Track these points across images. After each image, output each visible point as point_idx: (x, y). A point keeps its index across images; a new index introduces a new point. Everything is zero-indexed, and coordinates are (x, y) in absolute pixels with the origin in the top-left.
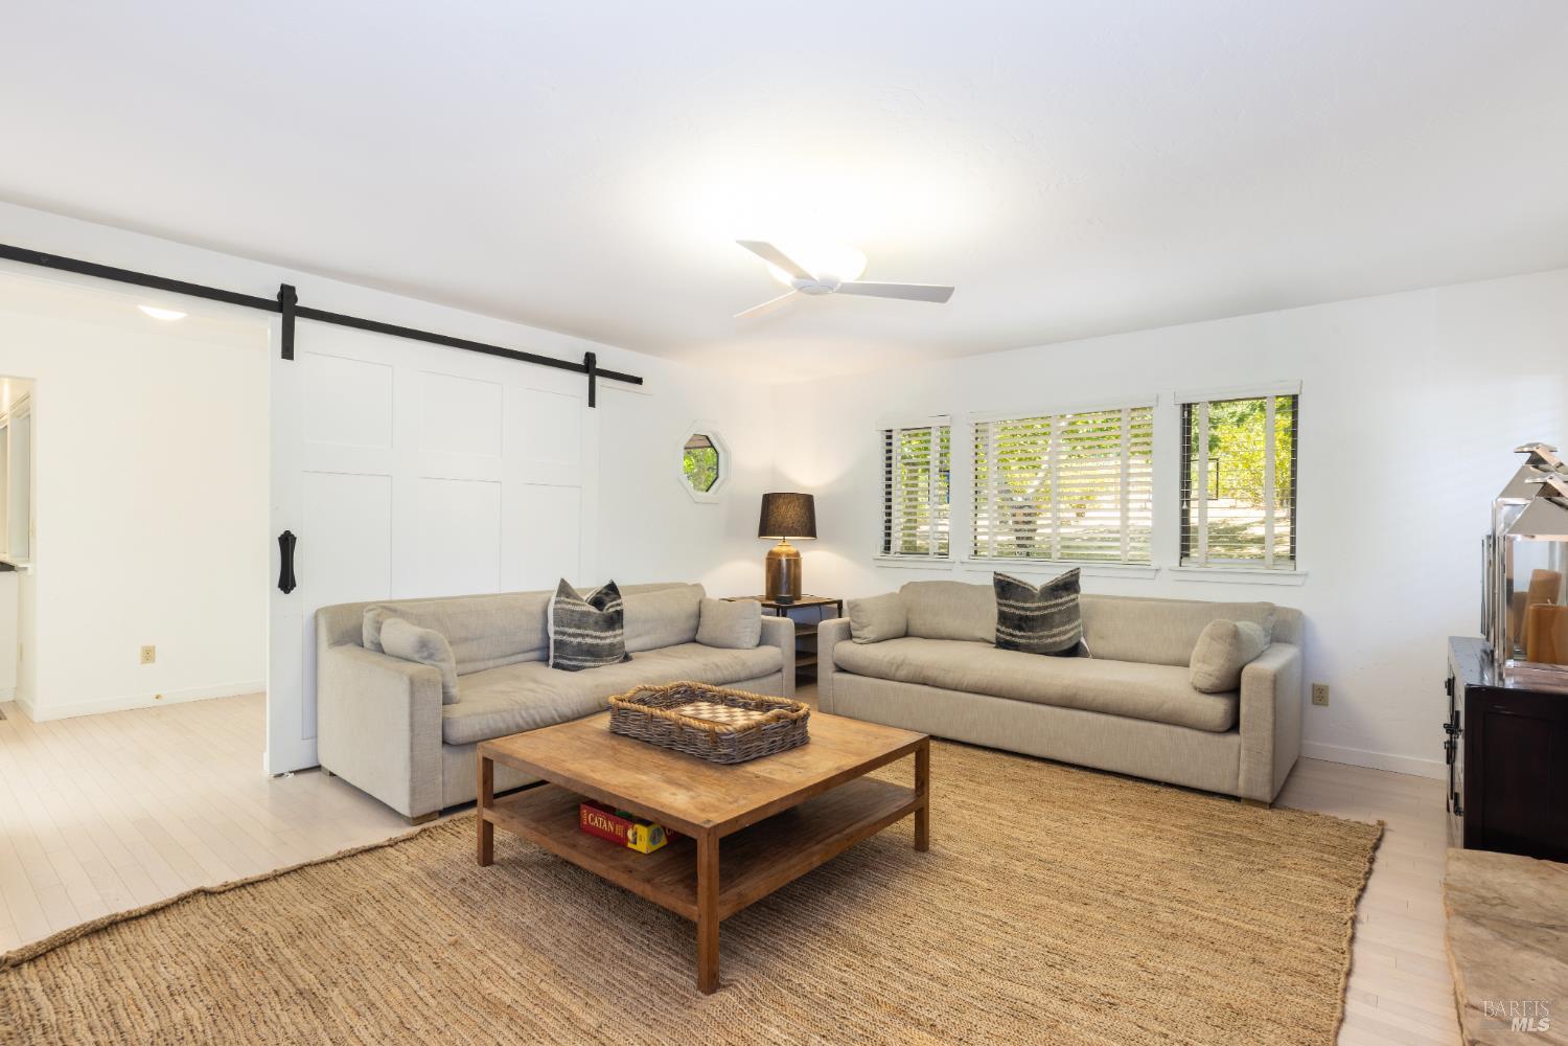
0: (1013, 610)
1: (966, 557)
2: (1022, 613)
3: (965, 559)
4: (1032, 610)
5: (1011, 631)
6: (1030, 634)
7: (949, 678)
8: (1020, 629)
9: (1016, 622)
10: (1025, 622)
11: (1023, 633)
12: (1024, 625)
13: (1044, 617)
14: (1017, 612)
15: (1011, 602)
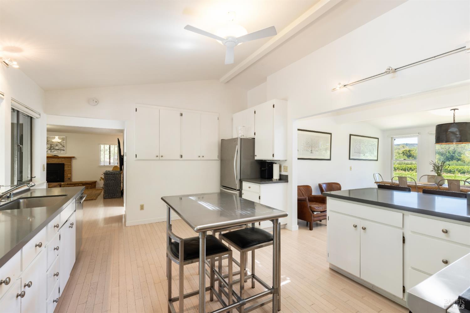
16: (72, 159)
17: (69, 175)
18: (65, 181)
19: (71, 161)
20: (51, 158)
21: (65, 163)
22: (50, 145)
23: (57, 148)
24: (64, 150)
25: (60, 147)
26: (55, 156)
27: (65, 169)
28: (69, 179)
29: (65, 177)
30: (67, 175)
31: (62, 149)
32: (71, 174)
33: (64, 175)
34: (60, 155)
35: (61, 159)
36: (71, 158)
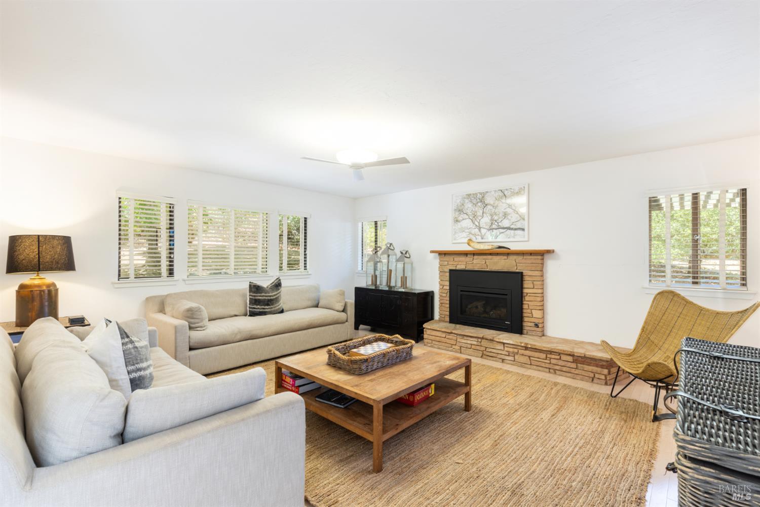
0: (264, 298)
1: (186, 277)
2: (269, 298)
3: (185, 278)
4: (272, 296)
5: (263, 307)
6: (272, 306)
7: (263, 333)
8: (268, 305)
9: (266, 303)
10: (271, 302)
11: (269, 307)
12: (269, 303)
13: (276, 298)
14: (266, 298)
15: (263, 294)
16: (546, 256)
17: (537, 314)
18: (525, 332)
19: (543, 264)
20: (491, 254)
21: (525, 273)
22: (490, 217)
23: (506, 223)
24: (523, 230)
25: (514, 220)
26: (500, 247)
27: (525, 291)
28: (537, 325)
29: (526, 319)
30: (531, 313)
31: (519, 225)
32: (542, 309)
33: (522, 313)
34: (514, 247)
35: (515, 257)
36: (542, 254)
